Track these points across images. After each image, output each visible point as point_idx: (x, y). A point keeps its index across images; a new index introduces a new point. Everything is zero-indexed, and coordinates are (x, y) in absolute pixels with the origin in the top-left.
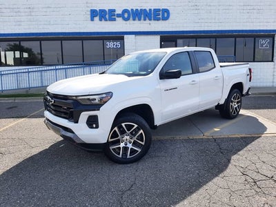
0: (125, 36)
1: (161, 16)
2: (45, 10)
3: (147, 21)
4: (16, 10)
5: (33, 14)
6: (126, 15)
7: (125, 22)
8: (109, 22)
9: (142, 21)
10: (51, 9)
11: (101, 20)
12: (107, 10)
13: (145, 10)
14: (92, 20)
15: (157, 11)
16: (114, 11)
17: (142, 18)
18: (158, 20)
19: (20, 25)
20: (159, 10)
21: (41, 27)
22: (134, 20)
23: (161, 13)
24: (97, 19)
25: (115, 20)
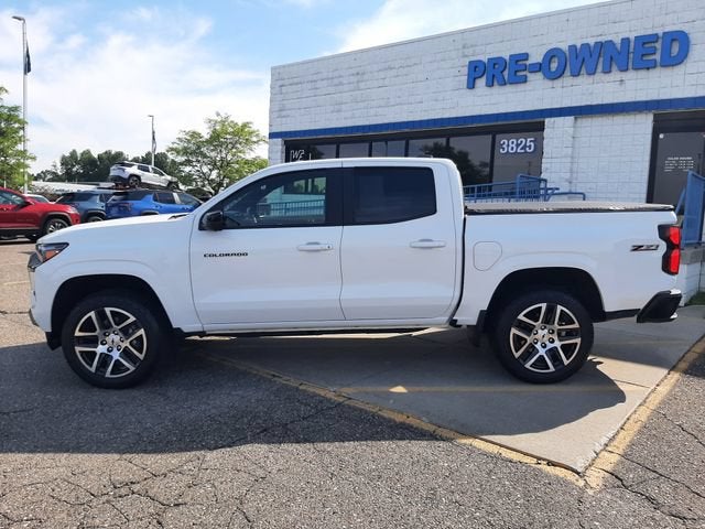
0: (547, 120)
1: (657, 57)
2: (382, 75)
3: (616, 75)
4: (336, 81)
5: (362, 85)
6: (554, 66)
7: (549, 83)
8: (509, 88)
9: (599, 76)
10: (393, 72)
11: (490, 84)
12: (507, 58)
13: (611, 42)
14: (471, 85)
15: (646, 41)
16: (526, 56)
17: (600, 68)
18: (650, 66)
19: (339, 111)
20: (654, 38)
21: (372, 112)
22: (576, 74)
23: (658, 45)
24: (481, 82)
25: (524, 80)
